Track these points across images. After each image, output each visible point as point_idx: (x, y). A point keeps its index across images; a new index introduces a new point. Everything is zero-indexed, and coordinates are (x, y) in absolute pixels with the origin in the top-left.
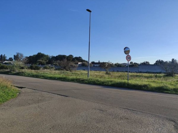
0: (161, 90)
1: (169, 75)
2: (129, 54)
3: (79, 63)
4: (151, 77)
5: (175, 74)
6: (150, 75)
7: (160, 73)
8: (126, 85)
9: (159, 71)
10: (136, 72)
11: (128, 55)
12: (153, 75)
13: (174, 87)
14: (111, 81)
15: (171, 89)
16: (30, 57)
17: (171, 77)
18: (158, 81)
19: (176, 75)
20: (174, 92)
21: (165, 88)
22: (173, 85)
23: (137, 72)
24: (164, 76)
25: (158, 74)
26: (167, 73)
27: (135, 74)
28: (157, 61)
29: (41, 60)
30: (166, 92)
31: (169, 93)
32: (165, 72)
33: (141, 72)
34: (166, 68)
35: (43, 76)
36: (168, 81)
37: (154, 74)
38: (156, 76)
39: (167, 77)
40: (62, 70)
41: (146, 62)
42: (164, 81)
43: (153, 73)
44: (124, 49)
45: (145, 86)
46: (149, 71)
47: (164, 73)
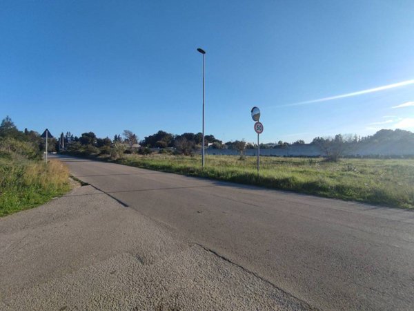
0: (312, 189)
1: (331, 159)
2: (260, 121)
3: (209, 144)
4: (303, 163)
5: (339, 157)
6: (302, 159)
7: (318, 157)
8: (254, 179)
9: (316, 153)
10: (285, 156)
11: (258, 123)
12: (306, 159)
13: (338, 183)
14: (232, 172)
15: (332, 187)
16: (150, 137)
17: (333, 164)
18: (312, 170)
19: (341, 159)
20: (337, 195)
21: (320, 185)
22: (335, 177)
23: (287, 155)
24: (322, 161)
25: (313, 159)
26: (328, 157)
27: (282, 159)
28: (314, 140)
29: (161, 142)
30: (322, 193)
31: (326, 197)
32: (324, 154)
33: (291, 156)
34: (326, 148)
35: (144, 164)
36: (328, 169)
37: (308, 159)
38: (311, 162)
39: (326, 164)
40: (179, 154)
41: (301, 141)
42: (321, 171)
43: (308, 157)
44: (252, 111)
45: (286, 181)
46: (303, 154)
47: (324, 157)
